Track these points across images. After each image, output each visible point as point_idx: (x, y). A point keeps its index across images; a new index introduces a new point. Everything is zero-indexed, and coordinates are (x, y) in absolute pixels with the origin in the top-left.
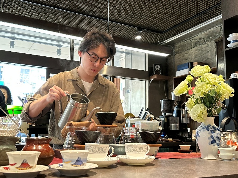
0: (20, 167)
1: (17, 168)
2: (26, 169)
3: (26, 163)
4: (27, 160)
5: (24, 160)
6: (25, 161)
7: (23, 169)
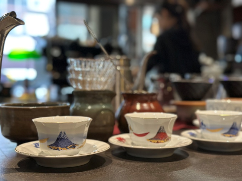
0: (155, 138)
1: (151, 140)
2: (163, 141)
3: (163, 131)
4: (165, 128)
5: (161, 127)
6: (161, 130)
7: (159, 141)
